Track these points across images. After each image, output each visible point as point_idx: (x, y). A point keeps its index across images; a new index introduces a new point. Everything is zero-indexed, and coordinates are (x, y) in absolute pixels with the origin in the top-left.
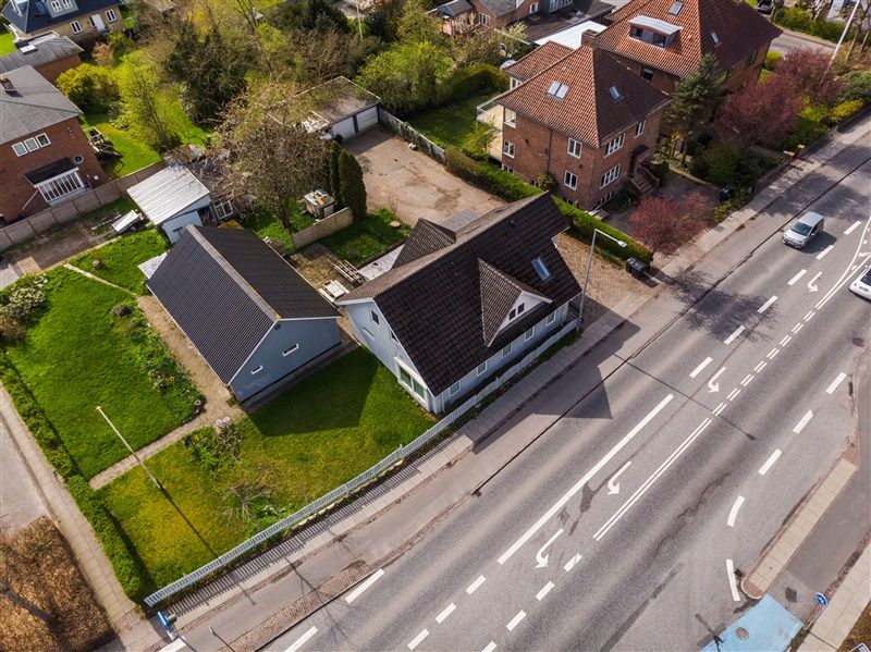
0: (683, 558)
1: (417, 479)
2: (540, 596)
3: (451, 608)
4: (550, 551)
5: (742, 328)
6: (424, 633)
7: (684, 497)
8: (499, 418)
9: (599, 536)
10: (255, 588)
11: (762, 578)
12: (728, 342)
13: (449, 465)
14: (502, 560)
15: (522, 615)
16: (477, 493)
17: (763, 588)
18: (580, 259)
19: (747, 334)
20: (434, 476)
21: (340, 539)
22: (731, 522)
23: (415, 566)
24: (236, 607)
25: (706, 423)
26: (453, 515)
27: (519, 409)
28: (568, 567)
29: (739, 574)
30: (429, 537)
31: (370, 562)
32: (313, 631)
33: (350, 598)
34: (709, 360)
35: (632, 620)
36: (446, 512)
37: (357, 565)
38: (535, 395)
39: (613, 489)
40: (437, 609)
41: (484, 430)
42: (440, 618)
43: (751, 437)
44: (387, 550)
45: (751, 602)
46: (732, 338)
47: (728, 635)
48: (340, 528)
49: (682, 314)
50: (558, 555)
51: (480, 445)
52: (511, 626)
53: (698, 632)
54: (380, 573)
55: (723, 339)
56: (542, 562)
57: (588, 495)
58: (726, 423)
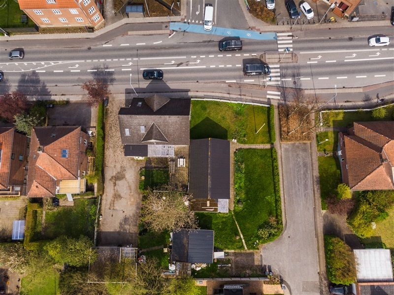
0: (176, 43)
1: (206, 94)
2: (204, 56)
3: (220, 66)
4: (195, 62)
5: (106, 70)
6: (227, 66)
7: (163, 51)
8: (178, 93)
9: (185, 57)
10: (250, 96)
11: (168, 32)
12: (113, 70)
13: (197, 92)
14: (205, 67)
15: (210, 56)
16: (197, 82)
17: (169, 31)
18: (112, 121)
19: (107, 68)
20: (202, 92)
21: (229, 94)
22: (161, 42)
23: (220, 78)
24: (256, 96)
25: (141, 59)
26: (206, 81)
27: (173, 92)
28: (195, 57)
29: (170, 35)
30: (213, 81)
31: (227, 85)
32: (245, 81)
33: (235, 81)
34: (123, 70)
35: (194, 43)
36: (206, 83)
37: (230, 86)
38: (166, 92)
39: (173, 62)
40: (223, 68)
41: (184, 93)
42: (223, 66)
43: (137, 50)
44: (223, 84)
45: (173, 31)
46: (111, 70)
47: (182, 30)
48: (228, 96)
49: (112, 84)
50: (195, 60)
51: (188, 91)
52: (213, 56)
53: (185, 34)
54: (227, 81)
55: (113, 72)
56: (199, 61)
57: (178, 65)
58: (137, 56)
